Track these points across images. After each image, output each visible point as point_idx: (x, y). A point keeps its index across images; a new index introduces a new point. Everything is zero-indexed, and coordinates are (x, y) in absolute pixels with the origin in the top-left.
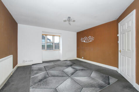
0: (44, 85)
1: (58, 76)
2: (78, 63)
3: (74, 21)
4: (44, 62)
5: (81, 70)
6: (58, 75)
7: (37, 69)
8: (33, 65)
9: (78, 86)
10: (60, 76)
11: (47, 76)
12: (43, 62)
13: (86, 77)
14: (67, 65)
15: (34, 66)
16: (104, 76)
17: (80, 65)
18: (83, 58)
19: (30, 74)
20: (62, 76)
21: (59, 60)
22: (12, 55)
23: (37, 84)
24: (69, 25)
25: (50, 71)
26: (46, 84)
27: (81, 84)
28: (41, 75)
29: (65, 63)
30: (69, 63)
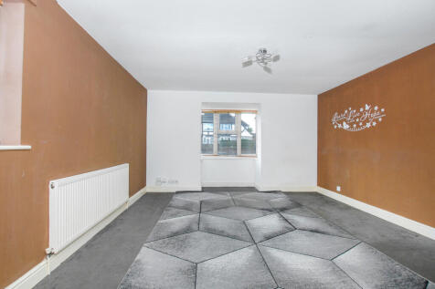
0: (174, 247)
1: (221, 233)
2: (311, 206)
3: (277, 58)
4: (204, 190)
5: (311, 231)
6: (223, 232)
7: (181, 205)
8: (178, 193)
9: (264, 278)
10: (228, 236)
11: (195, 227)
12: (203, 188)
13: (312, 259)
14: (268, 207)
15: (179, 197)
16: (404, 273)
17: (317, 215)
18: (339, 189)
19: (161, 213)
20: (234, 237)
21: (252, 189)
22: (127, 165)
23: (161, 241)
24: (266, 73)
25: (209, 216)
26: (182, 246)
27: (278, 276)
28: (182, 221)
29: (267, 201)
30: (280, 201)
